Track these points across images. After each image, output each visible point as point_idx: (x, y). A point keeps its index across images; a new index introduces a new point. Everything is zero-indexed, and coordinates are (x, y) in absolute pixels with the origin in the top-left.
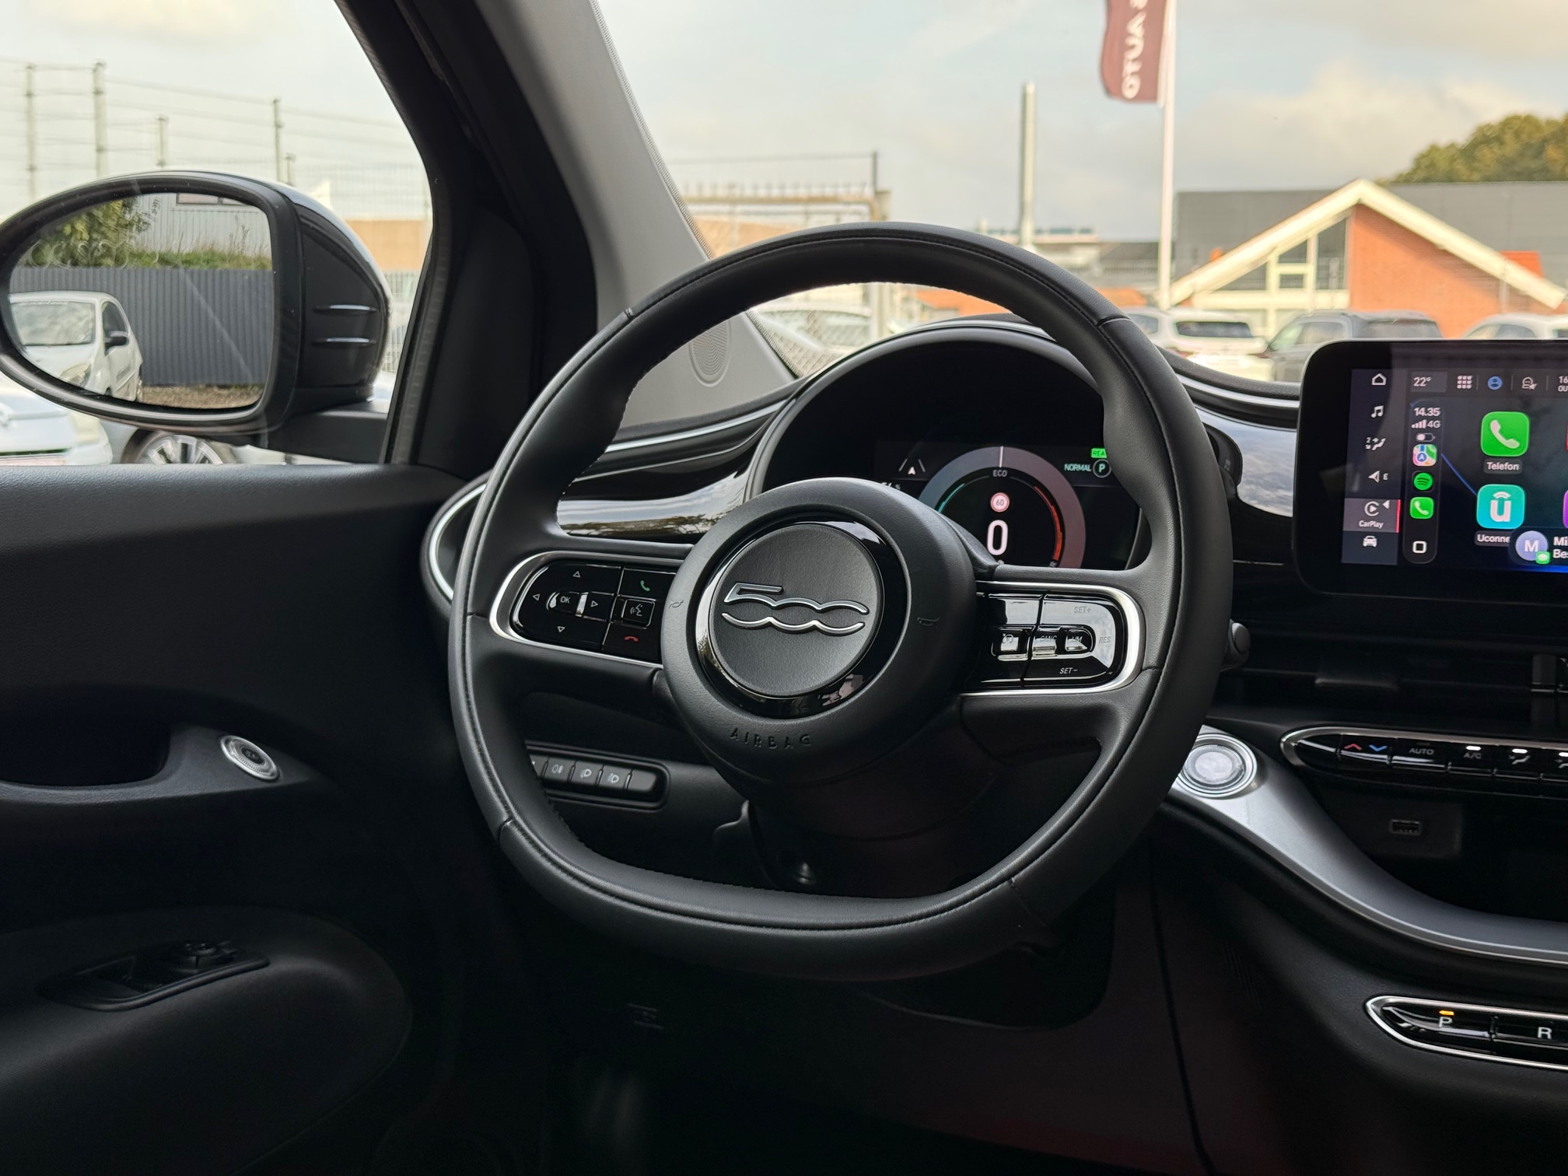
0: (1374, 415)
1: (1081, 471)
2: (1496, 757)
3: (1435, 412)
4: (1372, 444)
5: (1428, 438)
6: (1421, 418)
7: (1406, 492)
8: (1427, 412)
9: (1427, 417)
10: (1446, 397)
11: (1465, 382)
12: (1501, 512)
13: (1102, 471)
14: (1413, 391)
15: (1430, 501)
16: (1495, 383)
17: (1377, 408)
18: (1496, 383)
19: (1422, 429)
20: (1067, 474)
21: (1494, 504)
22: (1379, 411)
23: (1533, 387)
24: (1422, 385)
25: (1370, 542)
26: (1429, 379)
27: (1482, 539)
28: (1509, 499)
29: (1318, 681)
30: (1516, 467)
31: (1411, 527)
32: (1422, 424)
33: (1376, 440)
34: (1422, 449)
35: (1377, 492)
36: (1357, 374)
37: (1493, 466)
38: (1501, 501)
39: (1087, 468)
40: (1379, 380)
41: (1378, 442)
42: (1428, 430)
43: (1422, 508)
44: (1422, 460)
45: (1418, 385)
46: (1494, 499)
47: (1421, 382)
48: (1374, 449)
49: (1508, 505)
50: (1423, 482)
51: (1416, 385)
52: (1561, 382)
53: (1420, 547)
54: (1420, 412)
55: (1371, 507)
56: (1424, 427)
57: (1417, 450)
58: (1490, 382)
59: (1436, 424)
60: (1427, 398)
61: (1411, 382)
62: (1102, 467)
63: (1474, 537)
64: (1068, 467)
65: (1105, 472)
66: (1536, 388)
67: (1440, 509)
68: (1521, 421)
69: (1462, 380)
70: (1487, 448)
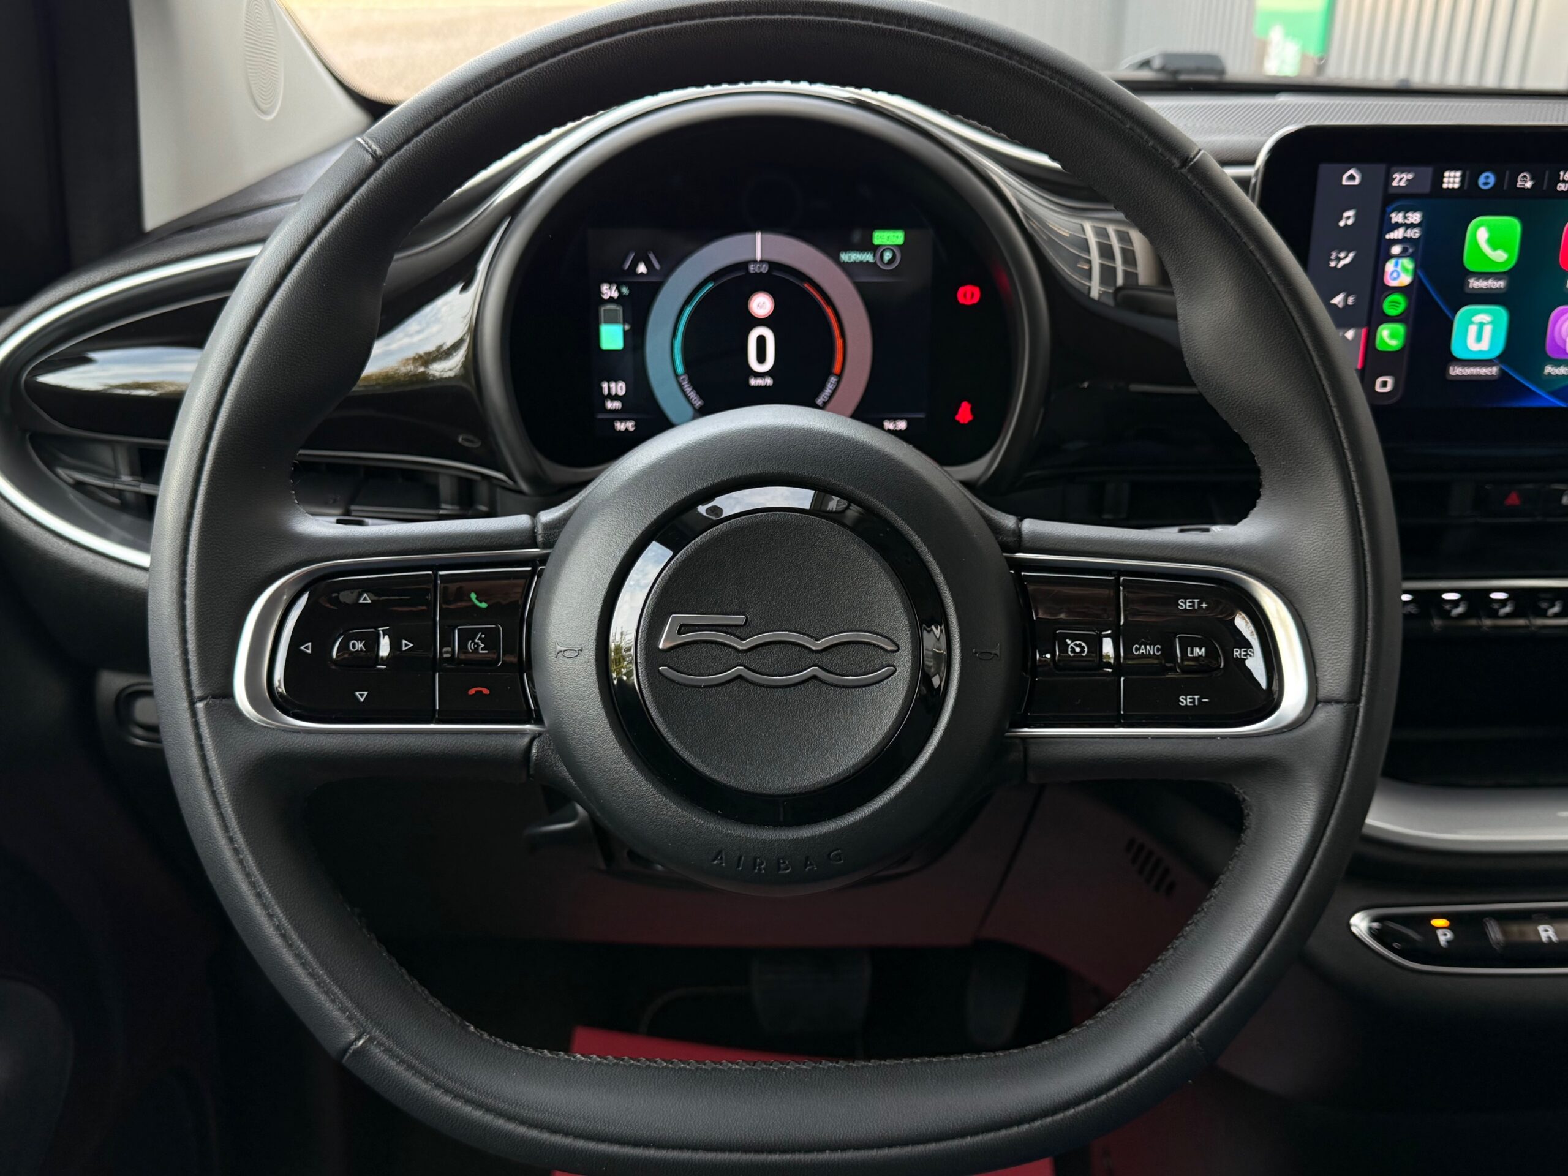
0: (1342, 224)
1: (861, 262)
3: (1415, 217)
4: (1339, 259)
5: (1404, 250)
6: (1397, 226)
7: (1375, 318)
8: (1405, 218)
9: (1406, 224)
10: (1431, 198)
11: (1452, 180)
12: (1479, 338)
13: (889, 260)
14: (1391, 191)
15: (1400, 329)
16: (1485, 180)
17: (1346, 214)
18: (1489, 181)
19: (1398, 240)
20: (845, 267)
21: (1473, 330)
22: (1348, 218)
23: (1529, 185)
24: (1402, 183)
26: (1410, 176)
27: (1455, 371)
28: (1489, 323)
30: (1500, 284)
31: (1376, 361)
32: (1398, 234)
33: (1342, 255)
34: (1396, 265)
36: (1325, 169)
37: (1475, 284)
38: (1481, 325)
39: (868, 257)
40: (1352, 177)
41: (1346, 257)
42: (1404, 241)
43: (1390, 337)
44: (1395, 279)
45: (1397, 185)
46: (1472, 323)
47: (1401, 179)
48: (1340, 265)
49: (1488, 330)
50: (1394, 305)
51: (1395, 183)
52: (1561, 178)
53: (1384, 385)
54: (1397, 217)
56: (1400, 237)
57: (1390, 266)
58: (1481, 180)
59: (1414, 234)
60: (1405, 200)
61: (1389, 179)
62: (888, 256)
63: (1445, 370)
64: (845, 257)
65: (891, 261)
66: (1533, 186)
67: (1412, 339)
68: (1511, 226)
69: (1449, 177)
70: (1470, 262)
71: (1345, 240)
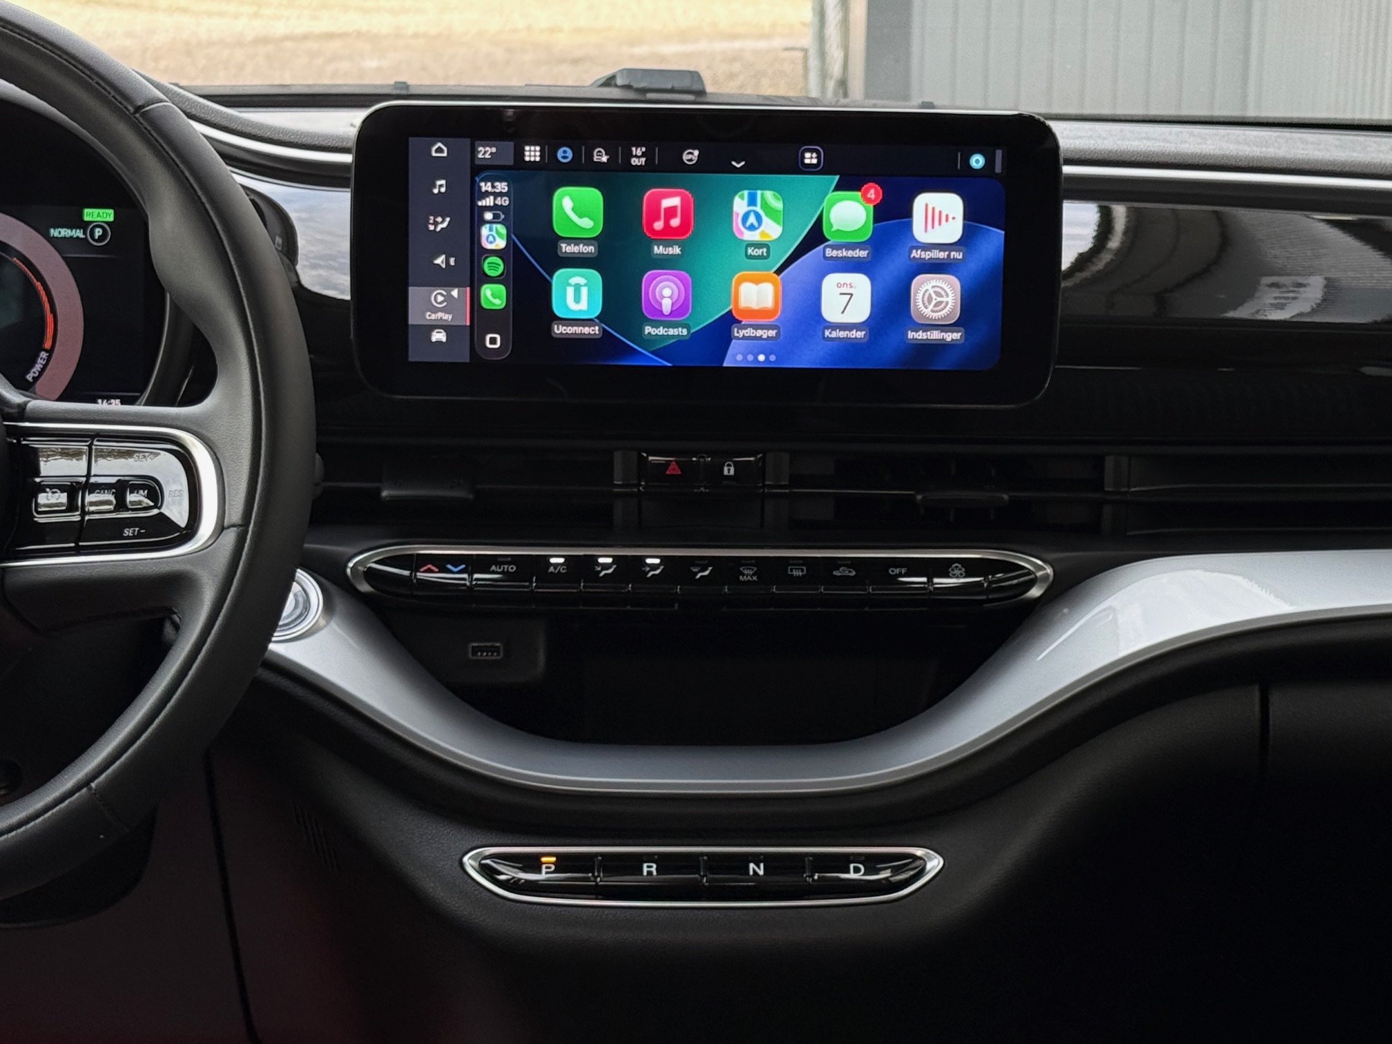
0: (436, 191)
1: (71, 237)
2: (581, 567)
3: (502, 187)
4: (436, 224)
5: (496, 216)
6: (487, 194)
7: (476, 279)
8: (493, 187)
9: (495, 193)
10: (515, 170)
11: (532, 153)
12: (577, 300)
13: (99, 237)
14: (477, 162)
15: (501, 289)
16: (565, 154)
17: (439, 183)
18: (567, 155)
19: (490, 206)
20: (54, 242)
21: (570, 291)
22: (441, 186)
23: (604, 159)
24: (487, 156)
25: (439, 336)
26: (494, 150)
27: (559, 330)
28: (585, 285)
29: (385, 493)
30: (590, 249)
31: (482, 318)
32: (489, 201)
33: (439, 219)
34: (491, 230)
35: (444, 279)
36: (413, 141)
37: (567, 249)
38: (577, 288)
39: (79, 233)
40: (439, 150)
41: (442, 222)
42: (494, 208)
43: (494, 296)
44: (491, 243)
45: (483, 157)
46: (570, 285)
47: (485, 152)
48: (438, 229)
49: (584, 291)
50: (494, 267)
51: (480, 156)
52: (634, 154)
53: (493, 341)
54: (486, 187)
55: (438, 296)
56: (492, 204)
57: (485, 231)
58: (560, 154)
59: (504, 201)
60: (493, 171)
61: (474, 152)
62: (98, 232)
63: (550, 329)
64: (54, 233)
65: (101, 238)
66: (608, 160)
67: (513, 297)
68: (592, 197)
69: (530, 151)
70: (559, 228)
71: (440, 206)
